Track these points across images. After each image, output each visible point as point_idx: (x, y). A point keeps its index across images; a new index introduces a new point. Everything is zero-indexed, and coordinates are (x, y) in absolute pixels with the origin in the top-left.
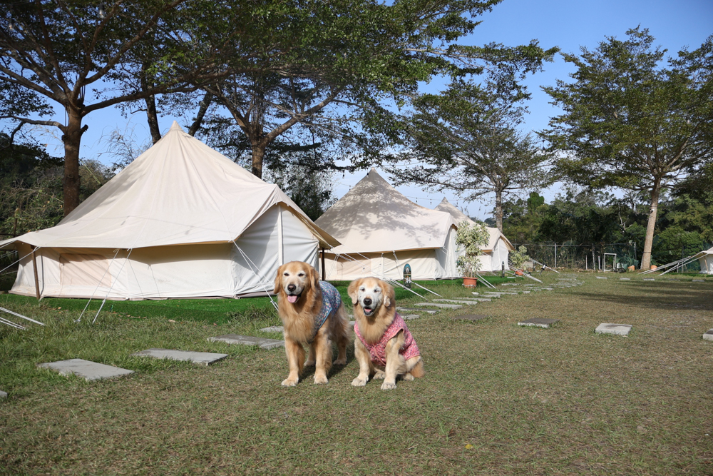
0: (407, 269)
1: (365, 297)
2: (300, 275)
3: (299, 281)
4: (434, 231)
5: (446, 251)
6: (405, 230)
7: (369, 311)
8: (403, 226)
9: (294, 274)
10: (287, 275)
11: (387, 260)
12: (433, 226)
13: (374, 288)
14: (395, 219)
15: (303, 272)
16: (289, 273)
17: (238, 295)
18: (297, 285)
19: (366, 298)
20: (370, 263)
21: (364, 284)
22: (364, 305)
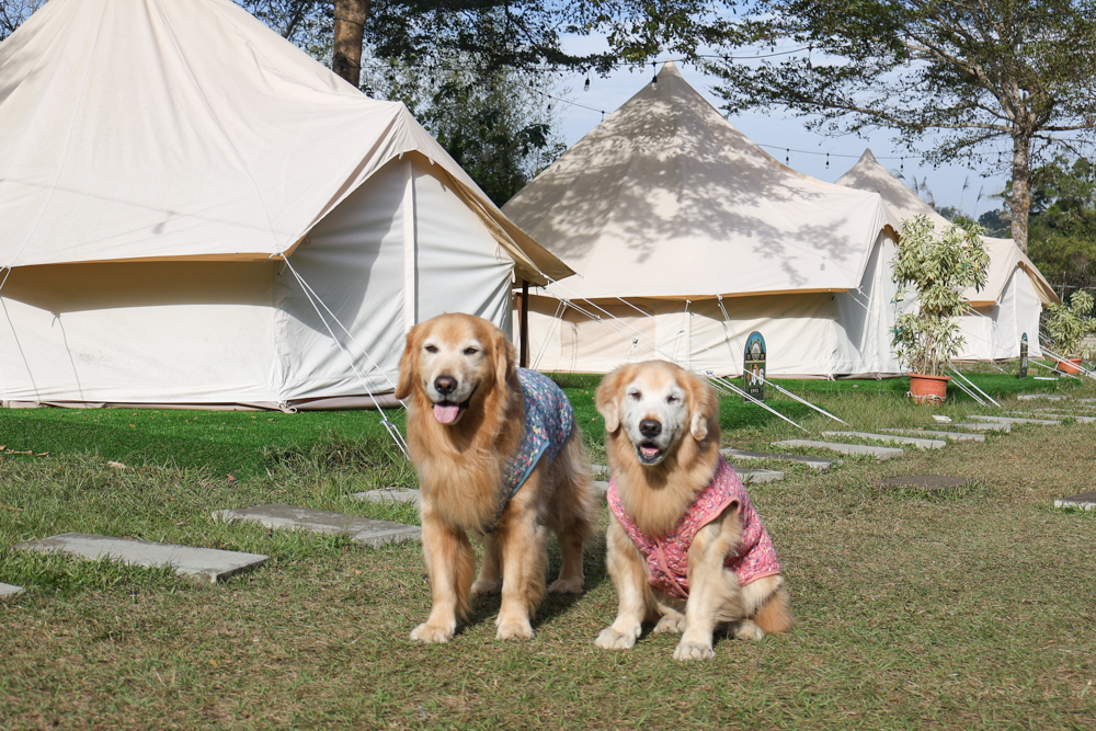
0: (756, 346)
1: (642, 416)
2: (469, 351)
3: (464, 368)
4: (835, 242)
5: (865, 301)
6: (755, 240)
7: (652, 452)
8: (746, 226)
9: (452, 348)
10: (432, 349)
11: (700, 320)
12: (833, 227)
13: (666, 392)
14: (726, 207)
15: (474, 343)
16: (439, 345)
17: (291, 402)
18: (459, 377)
19: (648, 419)
20: (652, 326)
21: (638, 380)
22: (639, 437)
